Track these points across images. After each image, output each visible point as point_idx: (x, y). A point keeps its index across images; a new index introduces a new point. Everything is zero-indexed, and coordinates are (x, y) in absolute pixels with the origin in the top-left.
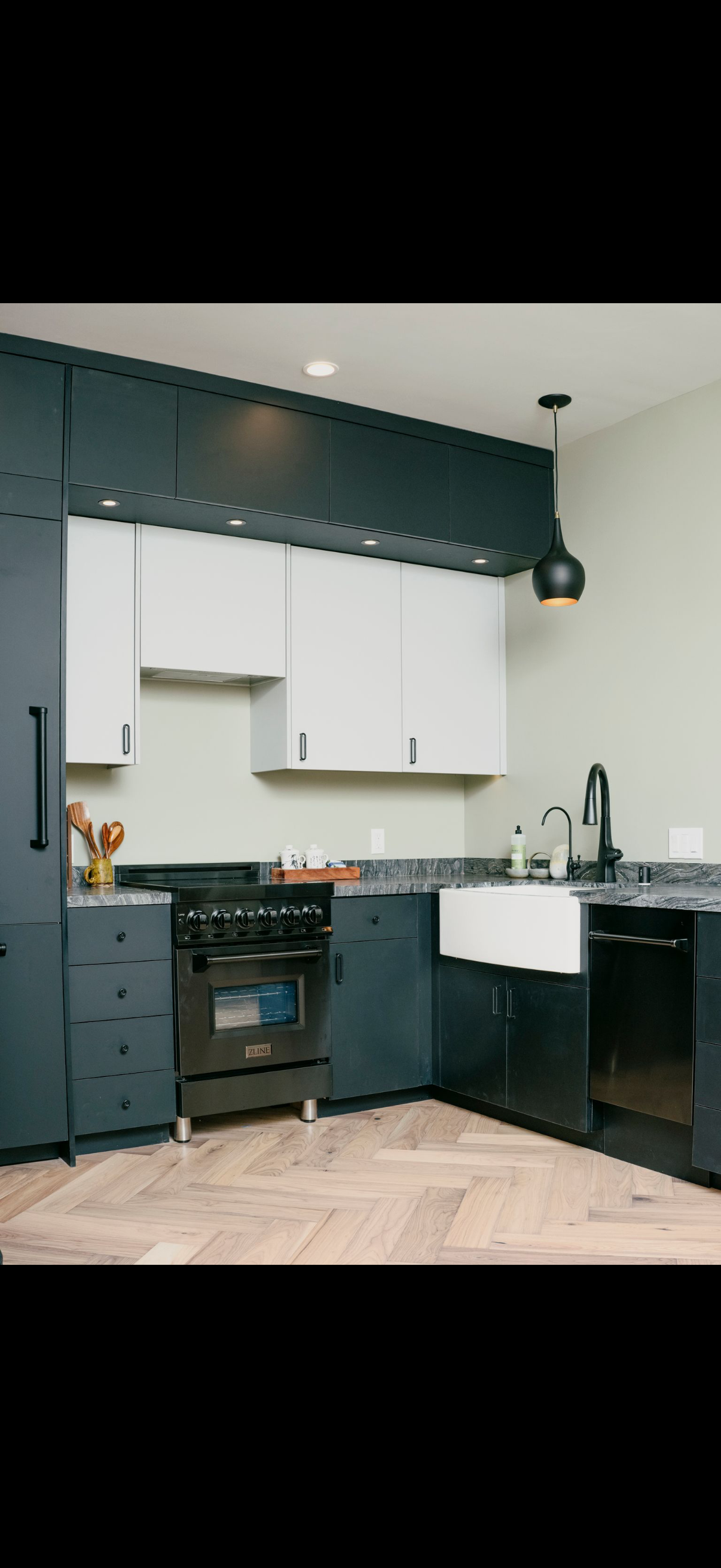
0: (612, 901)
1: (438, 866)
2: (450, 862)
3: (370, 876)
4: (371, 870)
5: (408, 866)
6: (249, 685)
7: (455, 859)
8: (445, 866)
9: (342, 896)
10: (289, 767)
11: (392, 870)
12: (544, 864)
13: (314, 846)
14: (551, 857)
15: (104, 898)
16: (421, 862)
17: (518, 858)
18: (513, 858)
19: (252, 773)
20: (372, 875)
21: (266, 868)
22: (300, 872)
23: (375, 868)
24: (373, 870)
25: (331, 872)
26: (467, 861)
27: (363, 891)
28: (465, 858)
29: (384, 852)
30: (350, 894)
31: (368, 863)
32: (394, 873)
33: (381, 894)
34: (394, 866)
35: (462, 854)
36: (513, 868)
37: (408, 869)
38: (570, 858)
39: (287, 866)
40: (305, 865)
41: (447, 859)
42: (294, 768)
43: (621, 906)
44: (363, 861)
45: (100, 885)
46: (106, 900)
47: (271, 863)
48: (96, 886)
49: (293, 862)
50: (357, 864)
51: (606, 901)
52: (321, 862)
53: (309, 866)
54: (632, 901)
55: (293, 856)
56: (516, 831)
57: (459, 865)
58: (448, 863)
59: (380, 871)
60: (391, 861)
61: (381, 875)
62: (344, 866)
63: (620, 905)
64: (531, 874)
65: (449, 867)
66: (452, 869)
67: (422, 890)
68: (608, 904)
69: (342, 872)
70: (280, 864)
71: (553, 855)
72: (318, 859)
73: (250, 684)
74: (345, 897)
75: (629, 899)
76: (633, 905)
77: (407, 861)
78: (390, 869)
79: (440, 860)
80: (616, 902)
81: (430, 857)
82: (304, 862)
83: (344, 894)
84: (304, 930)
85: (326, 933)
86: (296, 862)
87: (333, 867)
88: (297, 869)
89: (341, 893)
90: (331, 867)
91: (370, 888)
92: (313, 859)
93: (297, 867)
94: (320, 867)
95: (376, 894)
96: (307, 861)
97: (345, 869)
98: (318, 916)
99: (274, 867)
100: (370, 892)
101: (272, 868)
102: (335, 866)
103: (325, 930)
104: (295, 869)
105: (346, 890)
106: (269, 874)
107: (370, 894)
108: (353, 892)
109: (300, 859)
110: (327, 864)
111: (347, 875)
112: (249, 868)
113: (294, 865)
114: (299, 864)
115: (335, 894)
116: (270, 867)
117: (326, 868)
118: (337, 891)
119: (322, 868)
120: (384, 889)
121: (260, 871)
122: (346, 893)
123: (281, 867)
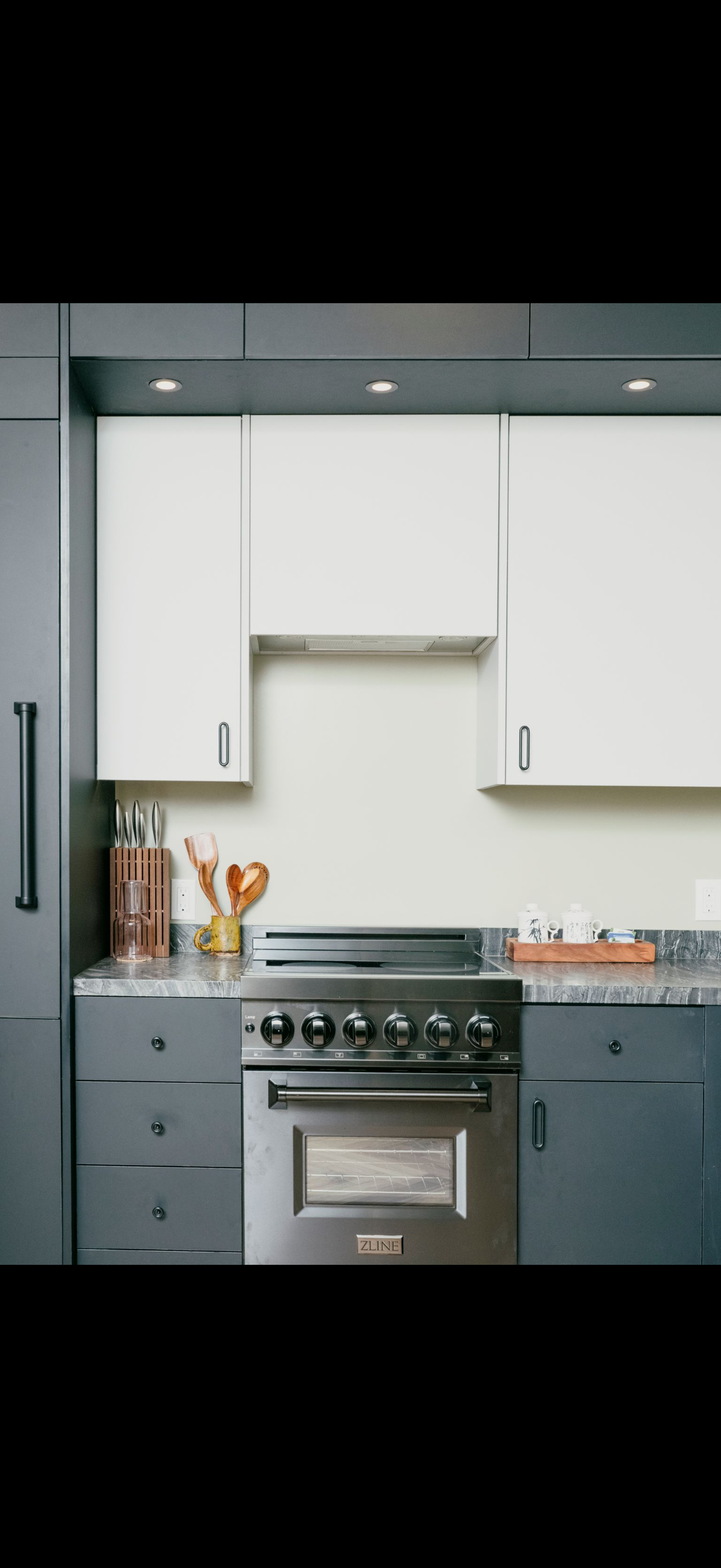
3: (689, 957)
4: (692, 947)
9: (549, 1001)
10: (501, 782)
13: (575, 907)
15: (134, 984)
19: (480, 789)
20: (694, 955)
21: (498, 937)
22: (541, 948)
23: (700, 943)
24: (696, 948)
25: (600, 951)
27: (590, 995)
30: (565, 999)
31: (686, 935)
33: (628, 1002)
39: (525, 938)
40: (559, 936)
42: (509, 782)
44: (677, 931)
45: (218, 954)
46: (137, 988)
47: (505, 930)
48: (214, 955)
49: (533, 932)
50: (665, 936)
52: (585, 932)
53: (567, 939)
55: (533, 921)
59: (709, 949)
61: (711, 959)
62: (632, 941)
69: (620, 950)
70: (515, 933)
74: (556, 1004)
83: (550, 999)
84: (467, 1056)
85: (509, 1064)
86: (539, 931)
87: (610, 940)
88: (539, 942)
89: (543, 996)
90: (607, 941)
91: (605, 992)
92: (573, 927)
93: (540, 939)
94: (582, 940)
95: (618, 1002)
96: (560, 931)
97: (630, 946)
98: (486, 1035)
99: (511, 937)
100: (606, 999)
101: (507, 937)
102: (614, 940)
103: (507, 1059)
104: (536, 942)
105: (552, 991)
106: (502, 946)
107: (605, 1002)
108: (571, 995)
109: (550, 926)
110: (603, 935)
111: (630, 956)
112: (462, 937)
113: (535, 936)
114: (545, 935)
115: (534, 999)
116: (504, 935)
117: (597, 942)
118: (538, 993)
119: (585, 942)
120: (634, 995)
121: (487, 941)
122: (554, 997)
123: (516, 938)
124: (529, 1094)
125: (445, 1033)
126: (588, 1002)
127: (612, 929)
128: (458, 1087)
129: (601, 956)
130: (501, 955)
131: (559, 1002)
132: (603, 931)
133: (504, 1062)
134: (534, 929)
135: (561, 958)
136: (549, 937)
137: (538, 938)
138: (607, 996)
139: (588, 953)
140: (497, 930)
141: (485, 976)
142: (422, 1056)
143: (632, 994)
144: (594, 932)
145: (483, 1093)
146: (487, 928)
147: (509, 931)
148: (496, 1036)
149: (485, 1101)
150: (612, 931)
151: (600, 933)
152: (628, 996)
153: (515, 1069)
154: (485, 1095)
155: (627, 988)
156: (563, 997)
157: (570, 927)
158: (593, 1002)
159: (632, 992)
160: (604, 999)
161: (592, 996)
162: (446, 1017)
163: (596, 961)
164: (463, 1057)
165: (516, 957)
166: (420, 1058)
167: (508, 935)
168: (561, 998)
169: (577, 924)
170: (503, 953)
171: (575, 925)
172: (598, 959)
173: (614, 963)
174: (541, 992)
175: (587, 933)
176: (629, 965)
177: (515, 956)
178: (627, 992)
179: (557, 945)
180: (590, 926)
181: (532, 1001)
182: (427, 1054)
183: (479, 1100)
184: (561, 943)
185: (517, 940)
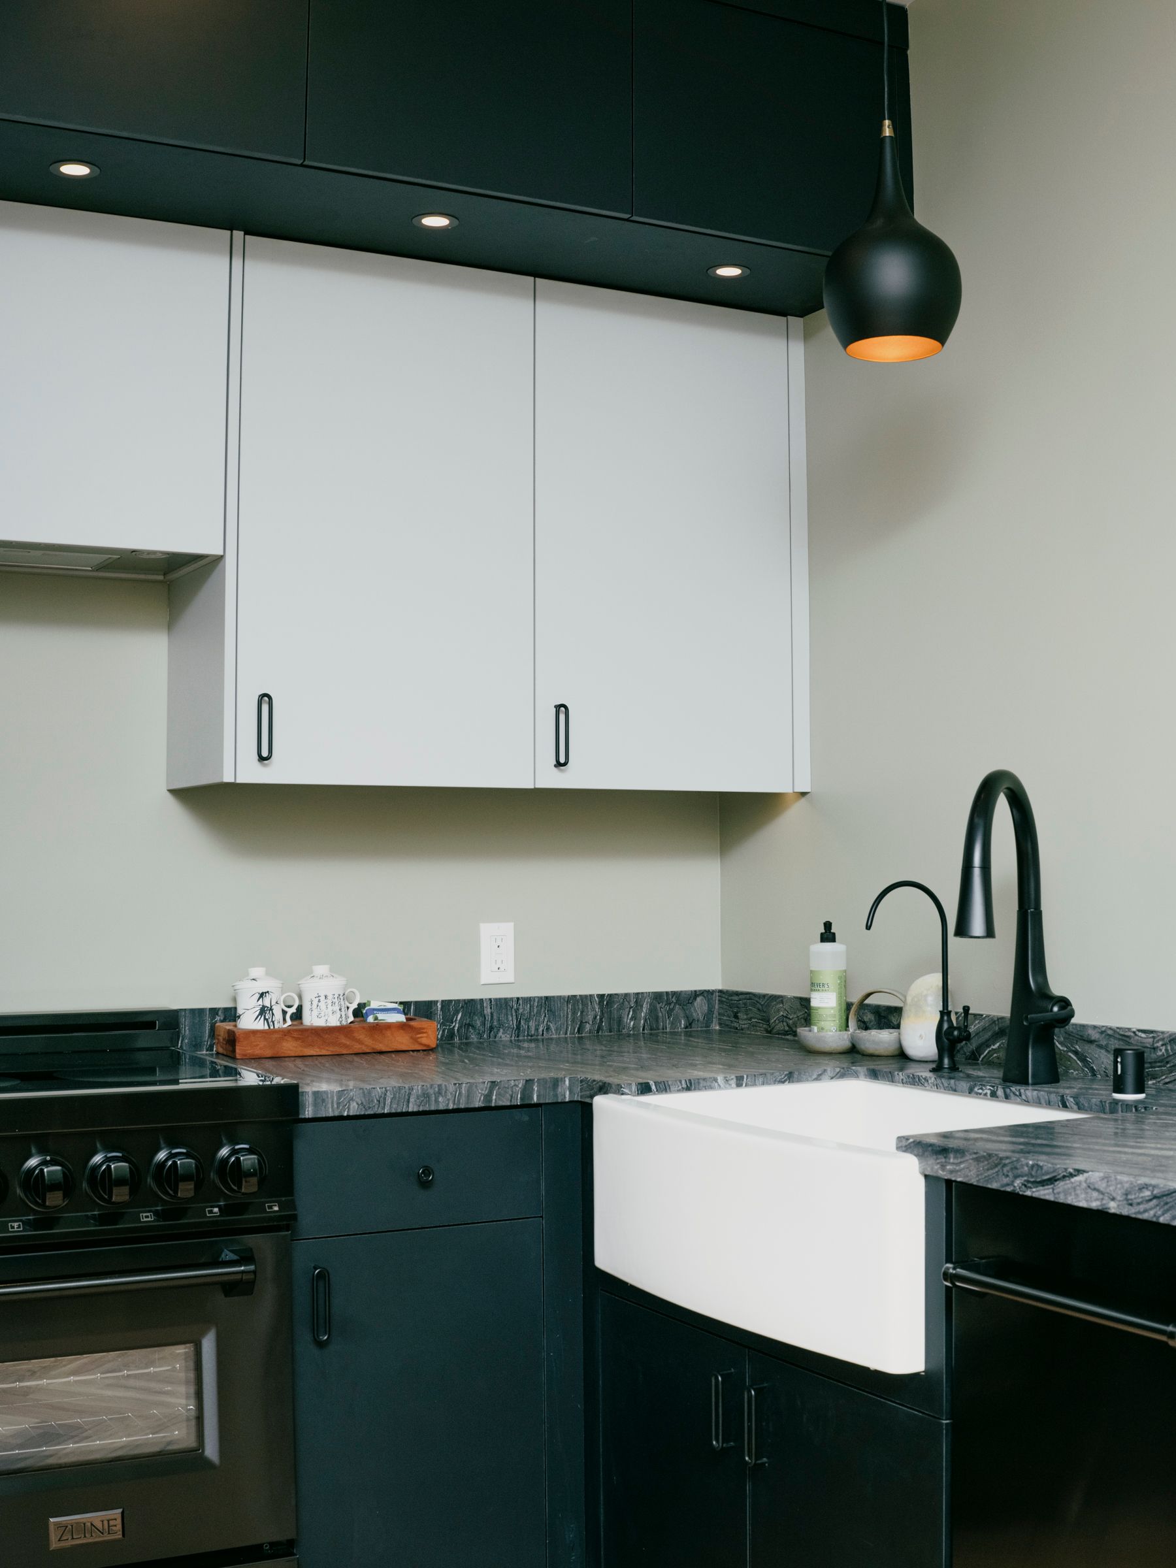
0: (1006, 1180)
1: (653, 1011)
2: (682, 1000)
3: (474, 1038)
4: (478, 1023)
5: (574, 1013)
6: (161, 578)
7: (696, 994)
8: (672, 1010)
9: (331, 1114)
10: (228, 778)
11: (532, 1024)
12: (888, 1017)
13: (321, 969)
14: (905, 1002)
16: (607, 1001)
17: (826, 1002)
18: (813, 1004)
19: (172, 791)
20: (480, 1036)
21: (202, 1023)
22: (274, 1035)
23: (488, 1018)
24: (484, 1024)
25: (361, 1036)
26: (726, 997)
27: (388, 1101)
28: (720, 991)
29: (512, 980)
30: (354, 1109)
31: (470, 1007)
32: (537, 1030)
33: (441, 1107)
34: (539, 1013)
35: (715, 983)
36: (815, 1029)
37: (573, 1021)
38: (945, 1013)
39: (249, 1021)
40: (298, 1016)
41: (674, 993)
42: (242, 779)
43: (1031, 1198)
44: (458, 1001)
47: (214, 1011)
49: (263, 1011)
50: (442, 1009)
51: (989, 1179)
52: (337, 1008)
53: (311, 1020)
54: (1061, 1185)
55: (262, 995)
56: (822, 934)
57: (705, 1008)
58: (678, 1002)
59: (501, 1025)
60: (528, 1000)
61: (504, 1036)
62: (401, 1018)
63: (1028, 1193)
64: (857, 1046)
65: (682, 1014)
66: (687, 1017)
67: (556, 1096)
68: (994, 1185)
69: (388, 1033)
70: (231, 1014)
71: (909, 999)
72: (329, 1002)
73: (164, 574)
74: (340, 1118)
75: (1052, 1180)
76: (1061, 1199)
77: (571, 999)
78: (527, 1020)
79: (658, 996)
80: (1018, 1183)
81: (632, 989)
82: (293, 1010)
83: (333, 1111)
84: (216, 1210)
85: (280, 1216)
86: (271, 1009)
87: (370, 1019)
88: (272, 1027)
89: (323, 1108)
90: (365, 1021)
91: (410, 1094)
92: (319, 1001)
93: (273, 1022)
94: (334, 1022)
95: (427, 1108)
96: (300, 1009)
97: (401, 1026)
98: (249, 1175)
99: (222, 1021)
100: (411, 1105)
101: (216, 1022)
102: (376, 1018)
103: (276, 1208)
104: (266, 1027)
105: (335, 1099)
106: (209, 1036)
107: (410, 1110)
108: (362, 1103)
109: (284, 1002)
110: (358, 1013)
111: (402, 1041)
112: (150, 1025)
113: (265, 1019)
114: (278, 1015)
115: (308, 1112)
116: (212, 1020)
117: (351, 1023)
118: (315, 1104)
119: (338, 1024)
120: (449, 1096)
121: (186, 1029)
122: (338, 1108)
123: (233, 1023)
124: (304, 1258)
125: (187, 1178)
126: (386, 1112)
127: (369, 1002)
128: (203, 1260)
129: (363, 1044)
130: (207, 1050)
131: (345, 1114)
132: (361, 1006)
133: (272, 1215)
134: (264, 1007)
135: (305, 1050)
136: (284, 1020)
137: (270, 1020)
138: (412, 1100)
139: (344, 1040)
140: (201, 1012)
141: (186, 1084)
142: (147, 1217)
143: (446, 1096)
144: (348, 1008)
145: (248, 1265)
146: (185, 1009)
147: (220, 1013)
148: (259, 1172)
149: (252, 1276)
150: (369, 1005)
151: (293, 1014)
152: (440, 1099)
153: (287, 1222)
154: (252, 1267)
155: (440, 1086)
156: (351, 1106)
157: (315, 1002)
158: (393, 1111)
159: (446, 1092)
160: (408, 1106)
161: (391, 1102)
162: (184, 1151)
163: (356, 1051)
164: (211, 1212)
165: (239, 1051)
166: (145, 1220)
167: (218, 1018)
168: (349, 1108)
169: (326, 997)
170: (210, 1048)
171: (322, 998)
172: (358, 1048)
173: (381, 1053)
174: (320, 1101)
175: (340, 1010)
176: (403, 1055)
177: (237, 1051)
178: (439, 1093)
179: (296, 1030)
180: (344, 1000)
181: (307, 1117)
182: (156, 1213)
183: (245, 1277)
184: (301, 1027)
185: (236, 1026)
